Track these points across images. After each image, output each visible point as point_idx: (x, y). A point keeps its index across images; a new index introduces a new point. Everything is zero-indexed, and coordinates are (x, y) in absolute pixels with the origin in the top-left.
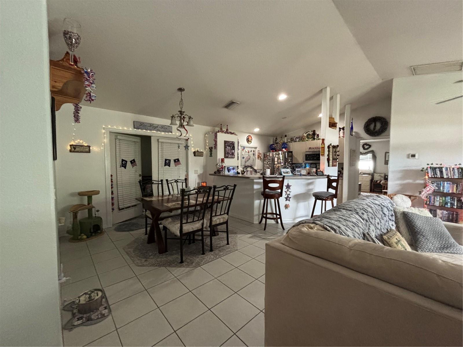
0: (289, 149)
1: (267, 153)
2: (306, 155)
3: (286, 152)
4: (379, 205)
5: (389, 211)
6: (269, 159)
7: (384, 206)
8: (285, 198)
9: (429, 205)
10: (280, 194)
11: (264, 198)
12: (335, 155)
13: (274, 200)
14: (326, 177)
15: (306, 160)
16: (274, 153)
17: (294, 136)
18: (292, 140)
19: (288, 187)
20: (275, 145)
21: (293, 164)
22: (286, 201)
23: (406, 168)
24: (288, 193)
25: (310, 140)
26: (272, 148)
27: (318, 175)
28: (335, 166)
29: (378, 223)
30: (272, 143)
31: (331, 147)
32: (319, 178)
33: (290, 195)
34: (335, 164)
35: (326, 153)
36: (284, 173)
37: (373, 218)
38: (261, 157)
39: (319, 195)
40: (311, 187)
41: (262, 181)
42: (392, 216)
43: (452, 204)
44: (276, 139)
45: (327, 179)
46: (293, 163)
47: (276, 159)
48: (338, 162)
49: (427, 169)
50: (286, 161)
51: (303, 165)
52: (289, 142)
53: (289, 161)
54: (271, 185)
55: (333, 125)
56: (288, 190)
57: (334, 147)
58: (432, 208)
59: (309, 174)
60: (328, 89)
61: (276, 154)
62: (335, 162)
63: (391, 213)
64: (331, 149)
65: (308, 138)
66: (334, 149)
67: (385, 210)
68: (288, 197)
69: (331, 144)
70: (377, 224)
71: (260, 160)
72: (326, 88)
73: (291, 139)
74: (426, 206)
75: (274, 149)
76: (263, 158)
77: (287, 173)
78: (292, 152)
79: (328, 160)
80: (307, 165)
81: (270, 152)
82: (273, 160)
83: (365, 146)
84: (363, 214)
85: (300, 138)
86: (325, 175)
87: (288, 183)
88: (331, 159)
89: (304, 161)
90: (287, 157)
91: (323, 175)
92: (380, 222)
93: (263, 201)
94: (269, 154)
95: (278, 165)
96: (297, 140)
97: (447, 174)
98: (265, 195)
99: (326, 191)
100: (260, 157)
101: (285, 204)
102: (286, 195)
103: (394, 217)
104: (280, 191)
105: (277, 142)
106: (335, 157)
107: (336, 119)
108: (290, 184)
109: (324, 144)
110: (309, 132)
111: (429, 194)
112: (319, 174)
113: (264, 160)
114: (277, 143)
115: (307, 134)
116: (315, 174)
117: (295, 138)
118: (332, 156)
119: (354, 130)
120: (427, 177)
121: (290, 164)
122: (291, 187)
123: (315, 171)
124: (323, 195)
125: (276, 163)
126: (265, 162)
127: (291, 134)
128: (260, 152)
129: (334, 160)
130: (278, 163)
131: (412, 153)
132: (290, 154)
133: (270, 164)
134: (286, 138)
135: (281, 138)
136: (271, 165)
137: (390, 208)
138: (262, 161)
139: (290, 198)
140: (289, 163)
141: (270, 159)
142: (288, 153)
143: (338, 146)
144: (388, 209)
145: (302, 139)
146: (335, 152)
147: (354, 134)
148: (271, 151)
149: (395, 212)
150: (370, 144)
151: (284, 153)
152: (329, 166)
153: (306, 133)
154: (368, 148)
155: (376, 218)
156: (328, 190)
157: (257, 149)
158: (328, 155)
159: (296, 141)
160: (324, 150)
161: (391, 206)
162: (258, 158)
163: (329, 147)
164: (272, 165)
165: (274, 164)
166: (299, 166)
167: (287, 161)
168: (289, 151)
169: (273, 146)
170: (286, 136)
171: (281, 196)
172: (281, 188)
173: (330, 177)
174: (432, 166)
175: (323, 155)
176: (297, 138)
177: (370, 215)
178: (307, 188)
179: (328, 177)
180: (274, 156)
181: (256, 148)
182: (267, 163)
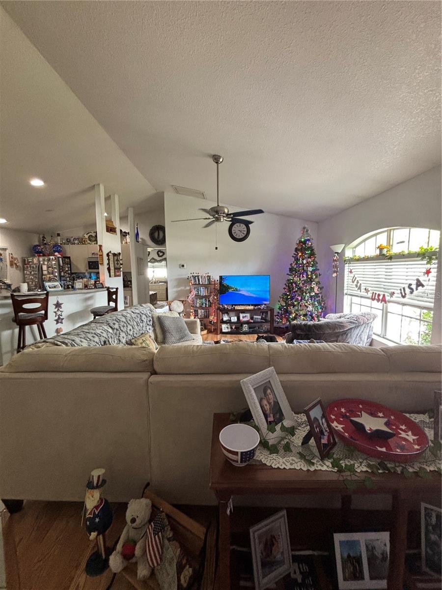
0: (65, 254)
1: (29, 259)
2: (89, 262)
3: (60, 257)
4: (139, 314)
5: (147, 317)
6: (33, 268)
7: (143, 314)
8: (55, 320)
9: (193, 307)
10: (43, 316)
11: (18, 326)
12: (118, 264)
13: (36, 325)
14: (106, 289)
15: (89, 269)
16: (41, 259)
17: (71, 236)
18: (68, 241)
19: (58, 305)
20: (42, 247)
21: (72, 274)
22: (57, 324)
23: (180, 277)
24: (59, 313)
25: (93, 243)
26: (36, 251)
27: (96, 288)
28: (119, 276)
29: (130, 330)
30: (37, 243)
31: (110, 254)
32: (98, 291)
33: (61, 315)
34: (118, 274)
35: (106, 261)
36: (50, 288)
37: (126, 326)
38: (18, 264)
39: (97, 310)
40: (89, 303)
41: (10, 301)
42: (150, 321)
43: (206, 304)
44: (44, 237)
45: (107, 291)
46: (72, 272)
47: (45, 268)
48: (122, 272)
49: (191, 278)
50: (61, 270)
51: (86, 274)
52: (64, 244)
53: (67, 269)
54: (26, 306)
55: (111, 229)
56: (58, 310)
57: (114, 255)
58: (195, 309)
59: (86, 287)
60: (102, 187)
61: (44, 260)
62: (118, 272)
63: (149, 319)
64: (111, 257)
65: (90, 240)
66: (116, 258)
67: (144, 316)
68: (59, 318)
69: (110, 252)
70: (128, 331)
71: (16, 268)
72: (99, 185)
73: (67, 239)
74: (192, 308)
75: (40, 252)
76: (21, 266)
77: (55, 287)
78: (69, 258)
79: (109, 269)
80: (92, 275)
81: (34, 256)
82: (40, 270)
83: (159, 253)
84: (114, 324)
85: (80, 240)
86: (106, 287)
87: (58, 301)
88: (112, 268)
89: (87, 270)
90: (62, 265)
91: (103, 287)
92: (133, 328)
93: (17, 330)
94: (33, 260)
95: (48, 276)
96: (76, 242)
97: (202, 281)
98: (18, 321)
99: (107, 305)
100: (16, 264)
101: (56, 328)
102: (56, 316)
103: (151, 322)
104: (43, 312)
105: (45, 242)
106: (118, 266)
107: (116, 223)
108: (60, 302)
109: (102, 252)
110: (91, 233)
111: (192, 298)
112: (98, 285)
113: (24, 270)
114: (46, 244)
115: (89, 235)
116: (93, 287)
117: (72, 239)
118: (113, 265)
119: (140, 236)
120: (191, 284)
121: (68, 274)
122: (62, 306)
123: (94, 283)
124: (102, 311)
125: (45, 272)
126: (25, 272)
127: (67, 234)
128: (15, 256)
129: (117, 269)
130: (49, 273)
131: (182, 264)
132: (66, 260)
133: (34, 274)
134: (59, 237)
135: (52, 237)
136: (37, 276)
137: (149, 314)
138: (20, 270)
139: (63, 319)
140: (66, 272)
141: (35, 267)
142: (64, 259)
143: (120, 254)
144: (146, 316)
145: (82, 241)
146: (117, 260)
147: (140, 240)
148: (36, 255)
149: (153, 318)
150: (163, 251)
151: (57, 259)
152: (110, 276)
153: (87, 234)
154: (162, 255)
155: (129, 326)
156: (109, 304)
157: (7, 252)
158: (109, 264)
159: (74, 244)
160: (102, 258)
161: (150, 313)
162: (11, 265)
163: (108, 255)
164: (39, 275)
165: (43, 275)
166: (80, 276)
167: (63, 270)
168: (65, 256)
169: (39, 248)
170: (58, 235)
171: (47, 319)
172: (45, 307)
173: (110, 289)
174: (194, 275)
175: (102, 264)
176: (76, 239)
177: (122, 324)
178: (85, 304)
179: (108, 289)
180: (42, 262)
181: (5, 249)
182: (30, 272)
